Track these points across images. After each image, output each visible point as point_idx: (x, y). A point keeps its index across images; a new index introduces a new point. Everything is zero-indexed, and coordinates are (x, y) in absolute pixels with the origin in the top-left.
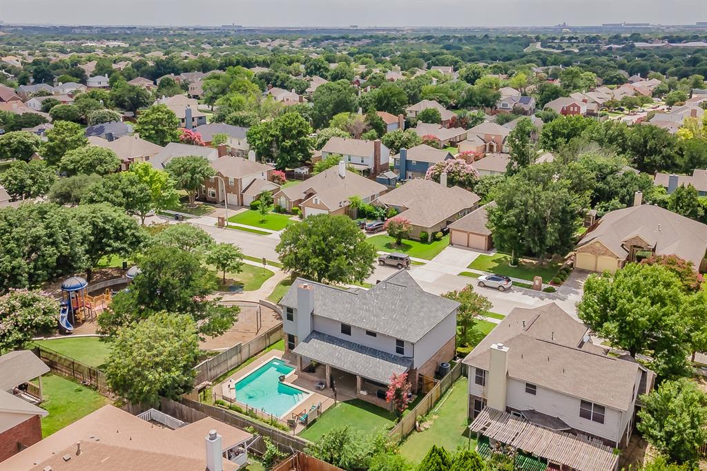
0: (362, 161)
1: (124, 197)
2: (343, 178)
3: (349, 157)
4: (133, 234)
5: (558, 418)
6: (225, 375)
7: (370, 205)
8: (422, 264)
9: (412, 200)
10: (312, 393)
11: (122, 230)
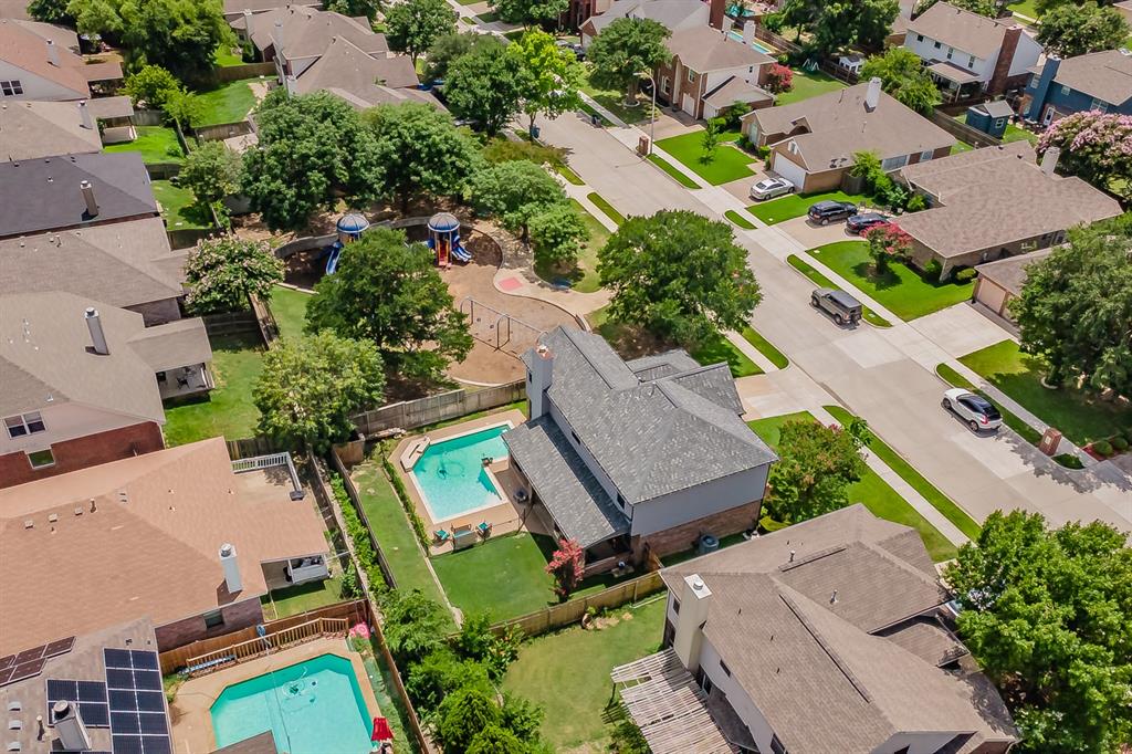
0: (971, 65)
1: (491, 88)
2: (869, 110)
3: (951, 50)
4: (453, 163)
5: (747, 728)
6: (433, 426)
7: (887, 176)
8: (886, 324)
9: (956, 191)
10: (506, 500)
11: (440, 153)
